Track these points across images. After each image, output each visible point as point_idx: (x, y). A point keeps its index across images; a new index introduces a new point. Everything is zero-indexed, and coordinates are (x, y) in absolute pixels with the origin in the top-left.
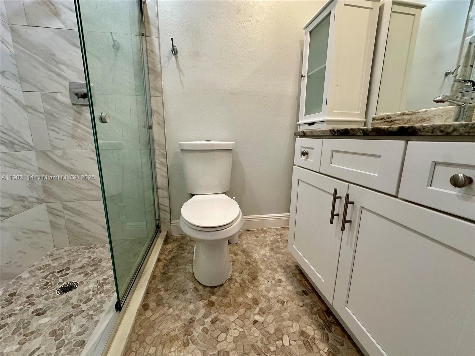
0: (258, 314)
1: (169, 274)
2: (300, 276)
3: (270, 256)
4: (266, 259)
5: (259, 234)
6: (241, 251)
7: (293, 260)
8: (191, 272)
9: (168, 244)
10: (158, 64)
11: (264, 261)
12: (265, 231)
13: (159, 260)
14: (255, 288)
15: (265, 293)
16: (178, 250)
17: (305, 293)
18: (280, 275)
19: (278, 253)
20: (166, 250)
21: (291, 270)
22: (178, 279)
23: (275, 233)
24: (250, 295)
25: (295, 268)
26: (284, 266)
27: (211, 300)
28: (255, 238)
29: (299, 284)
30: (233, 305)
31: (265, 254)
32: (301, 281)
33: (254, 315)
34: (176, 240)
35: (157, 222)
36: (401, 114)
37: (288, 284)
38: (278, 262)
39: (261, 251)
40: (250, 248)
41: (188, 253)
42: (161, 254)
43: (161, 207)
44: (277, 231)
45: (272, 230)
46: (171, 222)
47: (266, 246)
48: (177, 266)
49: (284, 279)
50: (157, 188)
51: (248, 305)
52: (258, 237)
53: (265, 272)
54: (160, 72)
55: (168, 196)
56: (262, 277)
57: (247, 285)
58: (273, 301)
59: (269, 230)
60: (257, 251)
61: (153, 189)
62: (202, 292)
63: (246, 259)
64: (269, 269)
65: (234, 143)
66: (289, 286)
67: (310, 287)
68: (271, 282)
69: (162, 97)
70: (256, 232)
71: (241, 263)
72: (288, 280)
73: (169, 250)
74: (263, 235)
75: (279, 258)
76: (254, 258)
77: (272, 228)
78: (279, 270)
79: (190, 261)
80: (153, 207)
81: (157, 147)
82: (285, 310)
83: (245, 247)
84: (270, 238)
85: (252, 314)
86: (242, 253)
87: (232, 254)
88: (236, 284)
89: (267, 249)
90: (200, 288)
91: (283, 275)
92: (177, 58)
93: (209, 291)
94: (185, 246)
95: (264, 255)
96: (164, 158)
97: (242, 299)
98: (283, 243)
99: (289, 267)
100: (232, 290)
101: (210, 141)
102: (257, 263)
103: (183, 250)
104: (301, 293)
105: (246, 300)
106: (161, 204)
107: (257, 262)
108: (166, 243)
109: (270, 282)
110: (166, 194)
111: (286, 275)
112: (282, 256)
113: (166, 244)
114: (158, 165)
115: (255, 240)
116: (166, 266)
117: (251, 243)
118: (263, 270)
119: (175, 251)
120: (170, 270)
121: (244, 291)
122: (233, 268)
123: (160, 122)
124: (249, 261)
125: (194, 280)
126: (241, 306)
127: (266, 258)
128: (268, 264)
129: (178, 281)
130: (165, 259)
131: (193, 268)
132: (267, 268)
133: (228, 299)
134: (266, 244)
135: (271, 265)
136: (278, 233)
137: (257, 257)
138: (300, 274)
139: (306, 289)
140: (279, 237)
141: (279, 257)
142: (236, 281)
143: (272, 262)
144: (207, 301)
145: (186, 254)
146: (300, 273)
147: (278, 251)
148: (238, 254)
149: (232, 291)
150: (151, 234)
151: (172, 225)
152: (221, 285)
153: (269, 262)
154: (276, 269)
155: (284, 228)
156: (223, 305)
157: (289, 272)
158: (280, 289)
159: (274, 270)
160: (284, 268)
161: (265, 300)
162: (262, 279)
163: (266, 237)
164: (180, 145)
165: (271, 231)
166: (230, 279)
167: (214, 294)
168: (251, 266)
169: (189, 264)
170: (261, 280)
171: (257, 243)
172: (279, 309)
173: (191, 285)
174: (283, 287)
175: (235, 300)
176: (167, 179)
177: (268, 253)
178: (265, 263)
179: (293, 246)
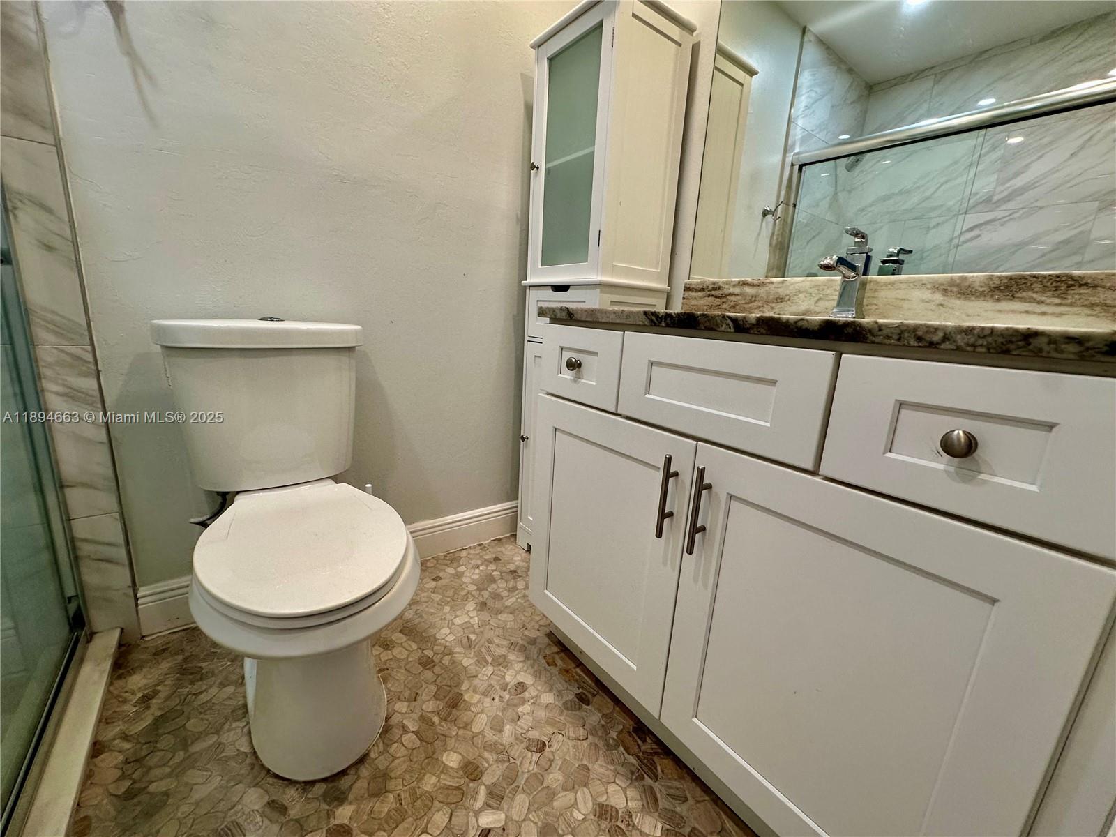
0: (488, 806)
1: (153, 788)
2: (562, 659)
3: (483, 624)
4: (473, 637)
5: (441, 570)
6: (401, 631)
7: (538, 621)
8: (246, 749)
9: (131, 672)
11: (470, 645)
12: (453, 558)
13: (97, 749)
14: (461, 732)
15: (490, 736)
16: (178, 685)
17: (582, 699)
18: (519, 672)
19: (499, 612)
20: (125, 701)
21: (540, 649)
22: (200, 793)
23: (481, 557)
24: (452, 760)
25: (546, 640)
26: (521, 642)
27: (337, 822)
28: (433, 584)
29: (566, 682)
30: (410, 813)
31: (469, 621)
32: (567, 671)
33: (477, 814)
34: (164, 650)
35: (72, 608)
36: (739, 282)
37: (540, 691)
38: (503, 636)
39: (456, 617)
40: (425, 616)
41: (222, 685)
42: (104, 720)
43: (85, 549)
44: (484, 553)
45: (472, 551)
46: (135, 594)
47: (465, 599)
48: (185, 745)
49: (528, 679)
50: (61, 486)
51: (455, 792)
52: (440, 579)
53: (480, 675)
55: (115, 507)
56: (475, 691)
57: (439, 729)
58: (516, 751)
59: (464, 554)
60: (445, 619)
61: (40, 490)
62: (298, 807)
63: (420, 651)
64: (487, 662)
65: (358, 327)
66: (545, 694)
67: (590, 682)
68: (500, 697)
69: (57, 145)
70: (432, 565)
71: (407, 667)
72: (540, 678)
73: (139, 695)
74: (451, 570)
75: (506, 625)
76: (443, 641)
77: (472, 545)
78: (512, 657)
79: (233, 711)
80: (45, 557)
81: (42, 335)
82: (551, 766)
83: (410, 616)
84: (471, 577)
85: (471, 814)
86: (406, 635)
87: (377, 647)
88: (405, 738)
89: (471, 606)
90: (290, 795)
91: (525, 668)
93: (325, 797)
94: (204, 665)
95: (467, 627)
96: (86, 375)
97: (434, 780)
98: (507, 581)
99: (533, 642)
100: (397, 761)
102: (453, 653)
103: (201, 679)
104: (575, 702)
105: (445, 777)
106: (86, 540)
107: (451, 653)
108: (121, 671)
109: (497, 700)
110: (107, 501)
111: (532, 666)
112: (511, 617)
113: (120, 677)
114: (55, 401)
115: (434, 590)
116: (135, 761)
117: (425, 599)
118: (472, 670)
119: (164, 691)
120: (157, 772)
121: (434, 753)
122: (389, 690)
123: (56, 242)
124: (429, 653)
125: (263, 773)
126: (436, 803)
127: (474, 632)
128: (483, 650)
129: (197, 804)
130: (125, 737)
131: (249, 733)
132: (481, 661)
133: (391, 796)
134: (463, 593)
135: (489, 651)
136: (487, 557)
137: (450, 638)
138: (562, 654)
139: (582, 688)
140: (492, 567)
141: (504, 621)
142: (405, 730)
143: (490, 642)
144: (325, 832)
145: (214, 690)
146: (562, 651)
147: (498, 605)
148: (392, 642)
149: (399, 767)
150: (48, 658)
151: (139, 602)
152: (362, 760)
153: (482, 642)
154: (505, 657)
155: (500, 539)
156: (380, 824)
157: (535, 657)
158: (525, 711)
159: (501, 662)
160: (523, 649)
161: (495, 757)
162: (477, 697)
163: (459, 575)
165: (469, 554)
166: (387, 730)
167: (338, 798)
168: (437, 669)
169: (234, 725)
170: (472, 702)
171: (440, 597)
172: (536, 770)
173: (253, 799)
174: (532, 701)
175: (413, 791)
176: (106, 449)
177: (476, 618)
178: (474, 648)
179: (546, 591)
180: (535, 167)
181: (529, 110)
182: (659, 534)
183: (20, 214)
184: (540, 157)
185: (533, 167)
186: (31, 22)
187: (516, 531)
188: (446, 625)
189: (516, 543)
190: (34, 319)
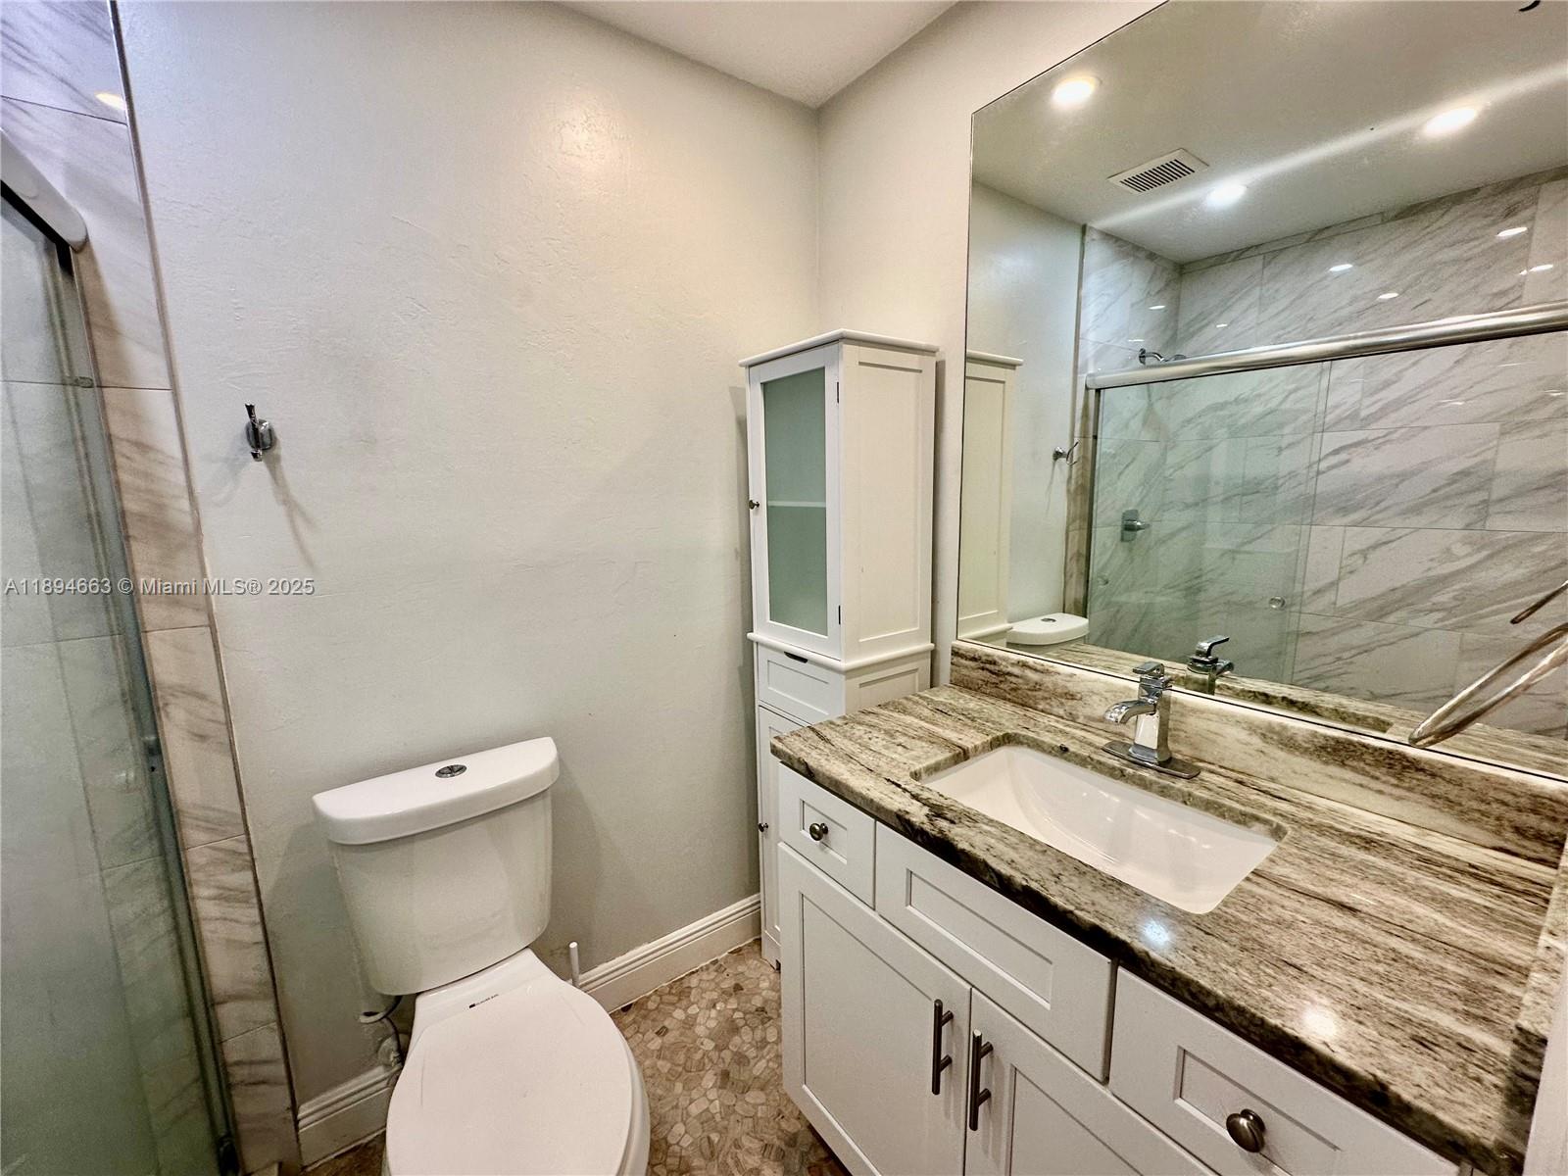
3: (728, 1111)
4: (715, 1137)
5: (666, 1016)
11: (712, 1152)
12: (682, 991)
19: (746, 1089)
21: (802, 1153)
23: (717, 984)
26: (777, 1143)
28: (658, 1042)
31: (707, 1110)
36: (1019, 662)
38: (753, 1133)
39: (692, 1101)
43: (239, 1074)
44: (722, 977)
45: (705, 976)
46: (295, 1113)
47: (701, 1067)
50: (212, 1006)
52: (667, 1030)
55: (273, 1016)
59: (694, 981)
60: (677, 1106)
61: (191, 1015)
69: (212, 626)
70: (654, 1006)
74: (679, 1014)
75: (757, 1113)
76: (677, 1148)
77: (704, 964)
80: (196, 1091)
84: (705, 1022)
89: (709, 1080)
95: (706, 1119)
96: (243, 869)
98: (754, 1030)
99: (793, 1141)
102: (692, 1169)
106: (239, 1064)
107: (689, 1169)
110: (260, 1009)
112: (762, 1097)
114: (206, 907)
123: (210, 729)
124: (662, 1172)
127: (715, 1130)
128: (730, 1161)
134: (698, 1056)
135: (737, 1162)
136: (725, 985)
137: (686, 1142)
140: (733, 1004)
141: (754, 1106)
143: (737, 1144)
146: (831, 1156)
147: (744, 1075)
151: (301, 1124)
153: (727, 1146)
155: (740, 949)
157: (797, 1169)
160: (781, 1157)
163: (689, 1023)
165: (700, 981)
171: (669, 1066)
176: (261, 950)
177: (717, 1101)
178: (718, 1157)
179: (804, 1086)
180: (754, 505)
181: (742, 425)
182: (936, 1090)
183: (171, 709)
184: (758, 492)
185: (752, 505)
186: (185, 504)
187: (760, 933)
188: (679, 1119)
189: (761, 955)
190: (186, 820)
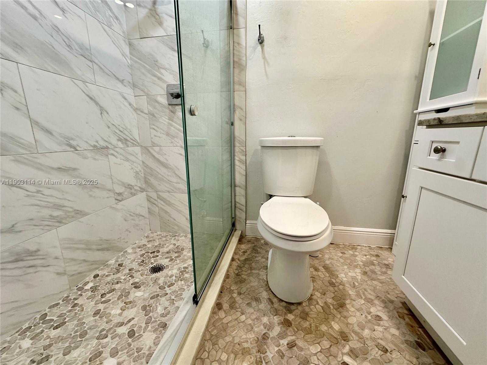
0: (348, 354)
1: (242, 276)
2: (409, 318)
3: (363, 281)
4: (357, 284)
5: (346, 250)
6: (323, 267)
7: (397, 294)
8: (265, 279)
9: (242, 243)
10: (243, 57)
11: (354, 286)
12: (354, 248)
13: (233, 260)
14: (342, 318)
15: (356, 328)
16: (252, 252)
17: (420, 345)
18: (377, 309)
19: (373, 279)
20: (240, 250)
21: (395, 307)
22: (252, 284)
23: (369, 252)
24: (336, 327)
25: (401, 305)
26: (384, 298)
27: (287, 318)
28: (341, 255)
29: (410, 331)
30: (314, 333)
32: (412, 326)
33: (343, 354)
34: (250, 241)
35: (233, 220)
37: (390, 326)
38: (374, 291)
39: (350, 272)
40: (335, 266)
41: (262, 258)
42: (235, 253)
43: (238, 205)
44: (371, 251)
45: (364, 248)
46: (246, 222)
47: (356, 267)
48: (251, 269)
49: (384, 317)
50: (235, 186)
51: (334, 339)
52: (345, 254)
53: (356, 301)
54: (245, 64)
55: (245, 195)
56: (353, 306)
57: (332, 311)
58: (370, 343)
59: (359, 247)
60: (344, 270)
61: (231, 186)
62: (276, 305)
63: (330, 278)
64: (362, 298)
65: (323, 138)
66: (393, 329)
67: (428, 341)
68: (366, 316)
69: (245, 91)
70: (342, 247)
71: (323, 281)
72: (392, 320)
73: (243, 251)
74: (351, 252)
75: (376, 287)
76: (341, 279)
77: (364, 245)
78: (376, 302)
79: (264, 267)
80: (230, 204)
81: (237, 144)
82: (389, 362)
83: (328, 263)
84: (360, 258)
85: (340, 352)
86: (325, 269)
87: (312, 268)
88: (317, 306)
89: (358, 271)
90: (275, 300)
91: (384, 311)
92: (262, 47)
93: (285, 307)
94: (259, 249)
95: (354, 278)
96: (243, 155)
97: (326, 328)
98: (381, 268)
99: (392, 302)
100: (312, 312)
101: (294, 137)
102: (345, 286)
103: (257, 253)
104: (414, 344)
105: (331, 330)
106: (238, 202)
107: (344, 285)
108: (240, 243)
109: (364, 316)
110: (243, 192)
111: (388, 312)
112: (380, 285)
113: (240, 244)
114: (237, 163)
115: (341, 257)
116: (239, 267)
117: (336, 259)
118: (353, 297)
119: (248, 253)
120: (244, 273)
121: (328, 319)
122: (314, 286)
123: (242, 118)
124: (334, 281)
125: (268, 289)
126: (325, 337)
127: (357, 282)
128: (361, 291)
129: (252, 287)
130: (239, 260)
131: (267, 275)
132: (359, 296)
133: (308, 323)
134: (356, 264)
135: (364, 293)
136: (372, 253)
137: (345, 279)
138: (410, 316)
139: (421, 340)
140: (374, 258)
141: (375, 285)
142: (318, 303)
143: (365, 290)
144: (283, 319)
145: (260, 258)
146: (410, 315)
147: (374, 276)
148: (319, 269)
149: (313, 314)
150: (227, 232)
151: (246, 225)
152: (300, 304)
153: (361, 288)
154: (372, 300)
155: (381, 247)
156: (302, 329)
157: (391, 309)
158: (379, 330)
159: (370, 301)
160: (384, 302)
161: (357, 338)
162: (353, 309)
163: (354, 256)
164: (261, 141)
165: (362, 248)
166: (310, 299)
167: (290, 312)
168: (336, 288)
169: (264, 270)
170: (350, 310)
171: (343, 261)
172: (379, 358)
173: (265, 295)
174: (384, 327)
175: (316, 327)
176: (245, 177)
177: (360, 277)
178: (356, 289)
179: (403, 276)
180: (432, 45)
183: (237, 111)
184: (436, 38)
185: (430, 45)
186: (244, 59)
187: (392, 246)
188: (344, 273)
189: (391, 252)
190: (236, 140)
